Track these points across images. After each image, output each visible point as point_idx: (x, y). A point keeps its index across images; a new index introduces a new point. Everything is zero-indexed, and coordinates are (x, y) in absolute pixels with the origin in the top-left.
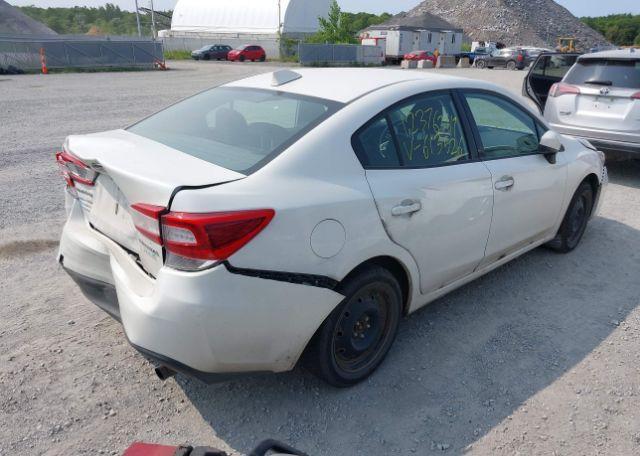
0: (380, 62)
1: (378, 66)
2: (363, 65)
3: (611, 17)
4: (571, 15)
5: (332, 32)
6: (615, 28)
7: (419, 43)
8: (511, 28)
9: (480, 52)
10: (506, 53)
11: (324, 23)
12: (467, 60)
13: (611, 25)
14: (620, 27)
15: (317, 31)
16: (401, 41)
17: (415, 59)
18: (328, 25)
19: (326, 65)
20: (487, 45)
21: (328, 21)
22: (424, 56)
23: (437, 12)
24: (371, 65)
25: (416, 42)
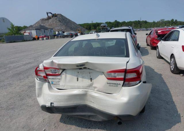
0: (32, 39)
1: (31, 40)
2: (27, 41)
3: (84, 24)
4: (76, 24)
5: (13, 32)
6: (86, 26)
7: (42, 33)
8: (63, 28)
9: (59, 34)
10: (65, 34)
11: (9, 29)
12: (57, 36)
13: (85, 26)
14: (87, 26)
15: (7, 32)
16: (36, 33)
17: (43, 38)
18: (11, 30)
19: (14, 42)
20: (60, 32)
21: (11, 29)
22: (45, 36)
23: (42, 25)
24: (29, 41)
25: (41, 33)
